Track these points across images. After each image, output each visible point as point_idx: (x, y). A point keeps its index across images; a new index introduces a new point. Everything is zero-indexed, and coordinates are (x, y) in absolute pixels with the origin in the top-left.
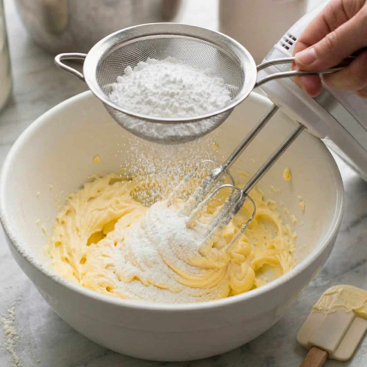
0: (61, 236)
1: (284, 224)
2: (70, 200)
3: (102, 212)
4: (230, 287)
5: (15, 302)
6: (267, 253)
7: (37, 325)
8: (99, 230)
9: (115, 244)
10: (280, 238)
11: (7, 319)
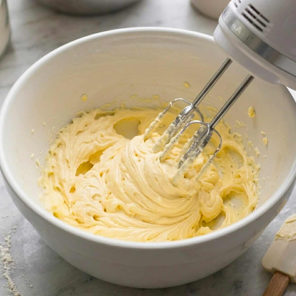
0: (53, 167)
1: (248, 155)
2: (61, 134)
3: (89, 144)
4: (201, 213)
5: (11, 231)
6: (234, 181)
7: (31, 252)
8: (86, 161)
9: (101, 175)
10: (245, 168)
11: (3, 246)
